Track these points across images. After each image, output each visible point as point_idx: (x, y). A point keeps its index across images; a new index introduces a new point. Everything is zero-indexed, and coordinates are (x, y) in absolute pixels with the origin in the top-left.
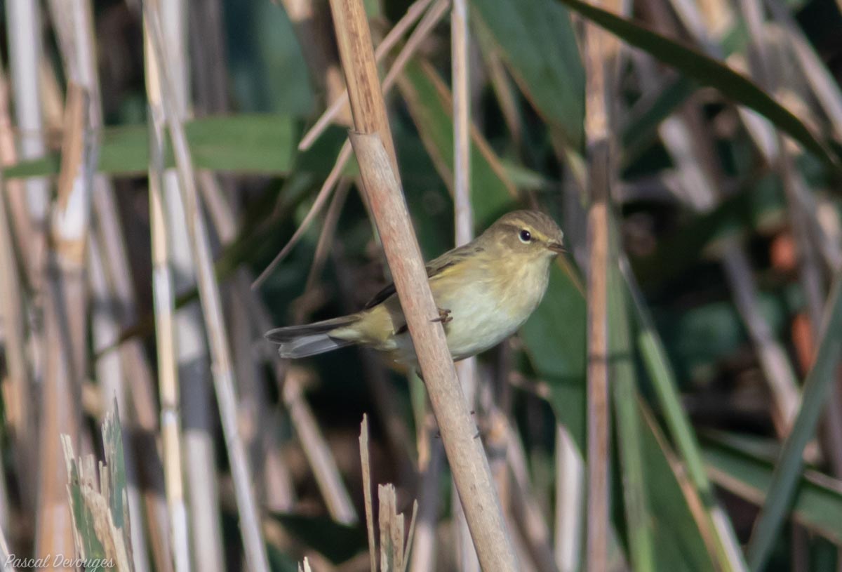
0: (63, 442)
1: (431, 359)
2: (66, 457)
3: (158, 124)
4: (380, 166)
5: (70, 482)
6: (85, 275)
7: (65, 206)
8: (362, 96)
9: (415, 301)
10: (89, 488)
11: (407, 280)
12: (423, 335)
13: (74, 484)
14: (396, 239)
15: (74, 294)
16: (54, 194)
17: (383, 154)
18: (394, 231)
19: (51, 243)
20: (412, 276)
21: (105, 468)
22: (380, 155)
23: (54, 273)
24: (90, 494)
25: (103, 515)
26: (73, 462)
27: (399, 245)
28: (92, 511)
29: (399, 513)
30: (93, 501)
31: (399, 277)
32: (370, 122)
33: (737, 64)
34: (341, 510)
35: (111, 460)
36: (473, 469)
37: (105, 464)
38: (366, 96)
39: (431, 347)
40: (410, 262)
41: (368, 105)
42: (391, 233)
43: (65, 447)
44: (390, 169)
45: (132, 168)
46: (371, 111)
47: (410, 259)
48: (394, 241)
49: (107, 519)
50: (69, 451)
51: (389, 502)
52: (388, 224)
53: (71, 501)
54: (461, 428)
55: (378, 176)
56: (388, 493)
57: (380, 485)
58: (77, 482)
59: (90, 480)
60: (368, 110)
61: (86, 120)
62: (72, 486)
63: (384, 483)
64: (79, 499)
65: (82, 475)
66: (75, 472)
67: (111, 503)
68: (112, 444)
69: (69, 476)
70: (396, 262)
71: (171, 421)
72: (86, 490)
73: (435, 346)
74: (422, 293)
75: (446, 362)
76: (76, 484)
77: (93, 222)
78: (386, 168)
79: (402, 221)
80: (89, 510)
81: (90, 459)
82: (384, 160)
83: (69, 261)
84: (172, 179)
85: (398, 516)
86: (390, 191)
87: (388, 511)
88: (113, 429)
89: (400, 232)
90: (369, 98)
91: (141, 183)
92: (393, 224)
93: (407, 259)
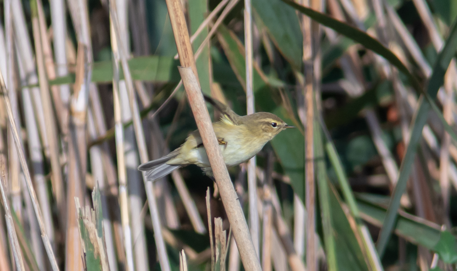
0: (75, 200)
1: (216, 166)
2: (77, 207)
3: (116, 61)
4: (192, 81)
5: (78, 218)
6: (86, 127)
7: (77, 97)
8: (183, 51)
9: (208, 140)
10: (87, 220)
11: (205, 131)
12: (213, 155)
13: (80, 219)
14: (199, 113)
15: (80, 135)
16: (72, 92)
17: (193, 76)
18: (199, 110)
19: (71, 113)
20: (207, 130)
21: (94, 211)
22: (192, 76)
23: (72, 126)
24: (88, 223)
25: (93, 232)
26: (80, 209)
27: (201, 115)
28: (88, 230)
29: (224, 230)
30: (89, 226)
31: (201, 130)
32: (187, 62)
33: (372, 33)
34: (199, 227)
35: (97, 208)
36: (236, 213)
37: (93, 210)
38: (185, 51)
39: (216, 160)
40: (206, 123)
41: (186, 55)
42: (198, 111)
43: (76, 203)
44: (196, 82)
45: (106, 80)
46: (187, 57)
47: (206, 122)
48: (199, 114)
49: (95, 234)
50: (78, 204)
51: (219, 225)
52: (196, 107)
53: (79, 226)
54: (230, 196)
55: (191, 86)
56: (218, 221)
57: (215, 218)
58: (82, 218)
59: (88, 217)
60: (186, 57)
61: (86, 60)
62: (79, 219)
63: (217, 217)
64: (83, 226)
65: (84, 215)
66: (81, 213)
67: (97, 227)
68: (97, 201)
69: (78, 215)
70: (200, 123)
71: (123, 191)
72: (86, 221)
73: (218, 160)
74: (212, 137)
75: (223, 167)
76: (81, 219)
77: (90, 104)
78: (195, 82)
79: (202, 105)
80: (87, 230)
81: (88, 207)
82: (194, 79)
83: (79, 121)
84: (122, 84)
85: (223, 231)
86: (197, 92)
87: (219, 229)
88: (97, 195)
89: (201, 110)
90: (186, 52)
91: (110, 87)
92: (198, 106)
93: (205, 122)
